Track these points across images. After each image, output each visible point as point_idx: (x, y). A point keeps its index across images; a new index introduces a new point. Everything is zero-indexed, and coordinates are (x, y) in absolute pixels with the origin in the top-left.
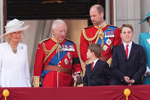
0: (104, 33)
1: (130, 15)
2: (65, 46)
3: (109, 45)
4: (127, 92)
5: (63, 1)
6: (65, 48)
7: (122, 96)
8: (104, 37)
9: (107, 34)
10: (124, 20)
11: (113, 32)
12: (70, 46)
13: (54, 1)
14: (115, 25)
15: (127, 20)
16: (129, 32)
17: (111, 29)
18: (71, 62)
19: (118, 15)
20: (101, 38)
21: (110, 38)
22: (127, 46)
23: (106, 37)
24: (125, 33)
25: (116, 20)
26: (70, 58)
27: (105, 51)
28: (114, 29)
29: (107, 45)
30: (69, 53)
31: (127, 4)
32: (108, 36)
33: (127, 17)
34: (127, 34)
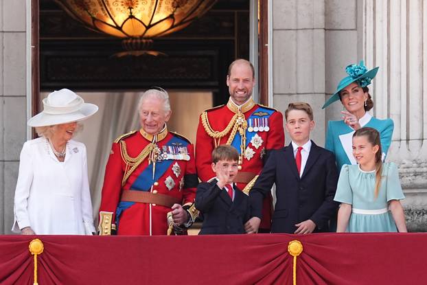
0: (248, 122)
1: (303, 84)
2: (168, 149)
3: (257, 147)
4: (295, 247)
5: (162, 54)
6: (168, 152)
8: (247, 130)
9: (254, 124)
10: (290, 94)
11: (266, 119)
12: (180, 149)
13: (143, 52)
15: (297, 94)
16: (302, 120)
17: (262, 114)
18: (181, 183)
19: (276, 83)
20: (242, 132)
21: (259, 132)
22: (300, 149)
23: (250, 130)
25: (274, 94)
27: (249, 159)
28: (269, 115)
30: (176, 164)
31: (297, 61)
32: (256, 129)
33: (297, 88)
34: (297, 125)
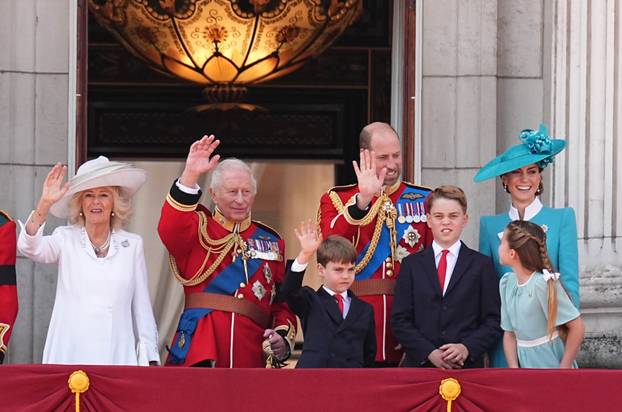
0: (397, 207)
1: (465, 155)
2: (255, 244)
3: (412, 244)
4: (450, 388)
5: (260, 108)
6: (256, 248)
7: (434, 400)
8: (396, 220)
9: (406, 212)
10: (446, 169)
11: (422, 204)
12: (269, 245)
13: (232, 105)
14: (417, 183)
15: (456, 168)
17: (414, 196)
18: (273, 293)
19: (427, 153)
20: (390, 223)
21: (413, 224)
22: (445, 253)
23: (402, 220)
24: (440, 216)
25: (422, 168)
26: (269, 281)
27: (400, 261)
28: (424, 197)
29: (407, 246)
30: (267, 265)
31: (456, 122)
32: (409, 219)
33: (456, 159)
34: (446, 220)
